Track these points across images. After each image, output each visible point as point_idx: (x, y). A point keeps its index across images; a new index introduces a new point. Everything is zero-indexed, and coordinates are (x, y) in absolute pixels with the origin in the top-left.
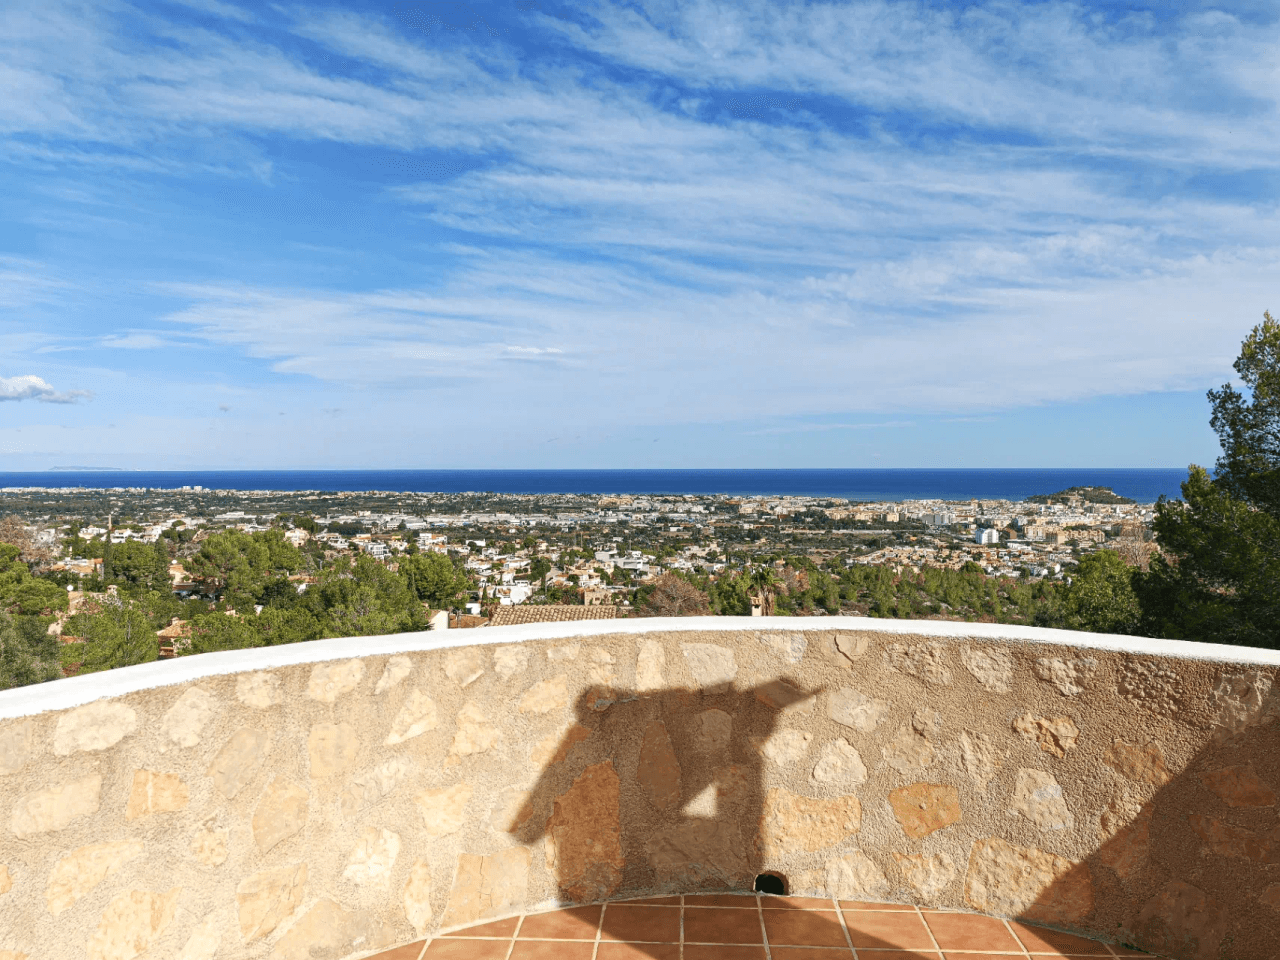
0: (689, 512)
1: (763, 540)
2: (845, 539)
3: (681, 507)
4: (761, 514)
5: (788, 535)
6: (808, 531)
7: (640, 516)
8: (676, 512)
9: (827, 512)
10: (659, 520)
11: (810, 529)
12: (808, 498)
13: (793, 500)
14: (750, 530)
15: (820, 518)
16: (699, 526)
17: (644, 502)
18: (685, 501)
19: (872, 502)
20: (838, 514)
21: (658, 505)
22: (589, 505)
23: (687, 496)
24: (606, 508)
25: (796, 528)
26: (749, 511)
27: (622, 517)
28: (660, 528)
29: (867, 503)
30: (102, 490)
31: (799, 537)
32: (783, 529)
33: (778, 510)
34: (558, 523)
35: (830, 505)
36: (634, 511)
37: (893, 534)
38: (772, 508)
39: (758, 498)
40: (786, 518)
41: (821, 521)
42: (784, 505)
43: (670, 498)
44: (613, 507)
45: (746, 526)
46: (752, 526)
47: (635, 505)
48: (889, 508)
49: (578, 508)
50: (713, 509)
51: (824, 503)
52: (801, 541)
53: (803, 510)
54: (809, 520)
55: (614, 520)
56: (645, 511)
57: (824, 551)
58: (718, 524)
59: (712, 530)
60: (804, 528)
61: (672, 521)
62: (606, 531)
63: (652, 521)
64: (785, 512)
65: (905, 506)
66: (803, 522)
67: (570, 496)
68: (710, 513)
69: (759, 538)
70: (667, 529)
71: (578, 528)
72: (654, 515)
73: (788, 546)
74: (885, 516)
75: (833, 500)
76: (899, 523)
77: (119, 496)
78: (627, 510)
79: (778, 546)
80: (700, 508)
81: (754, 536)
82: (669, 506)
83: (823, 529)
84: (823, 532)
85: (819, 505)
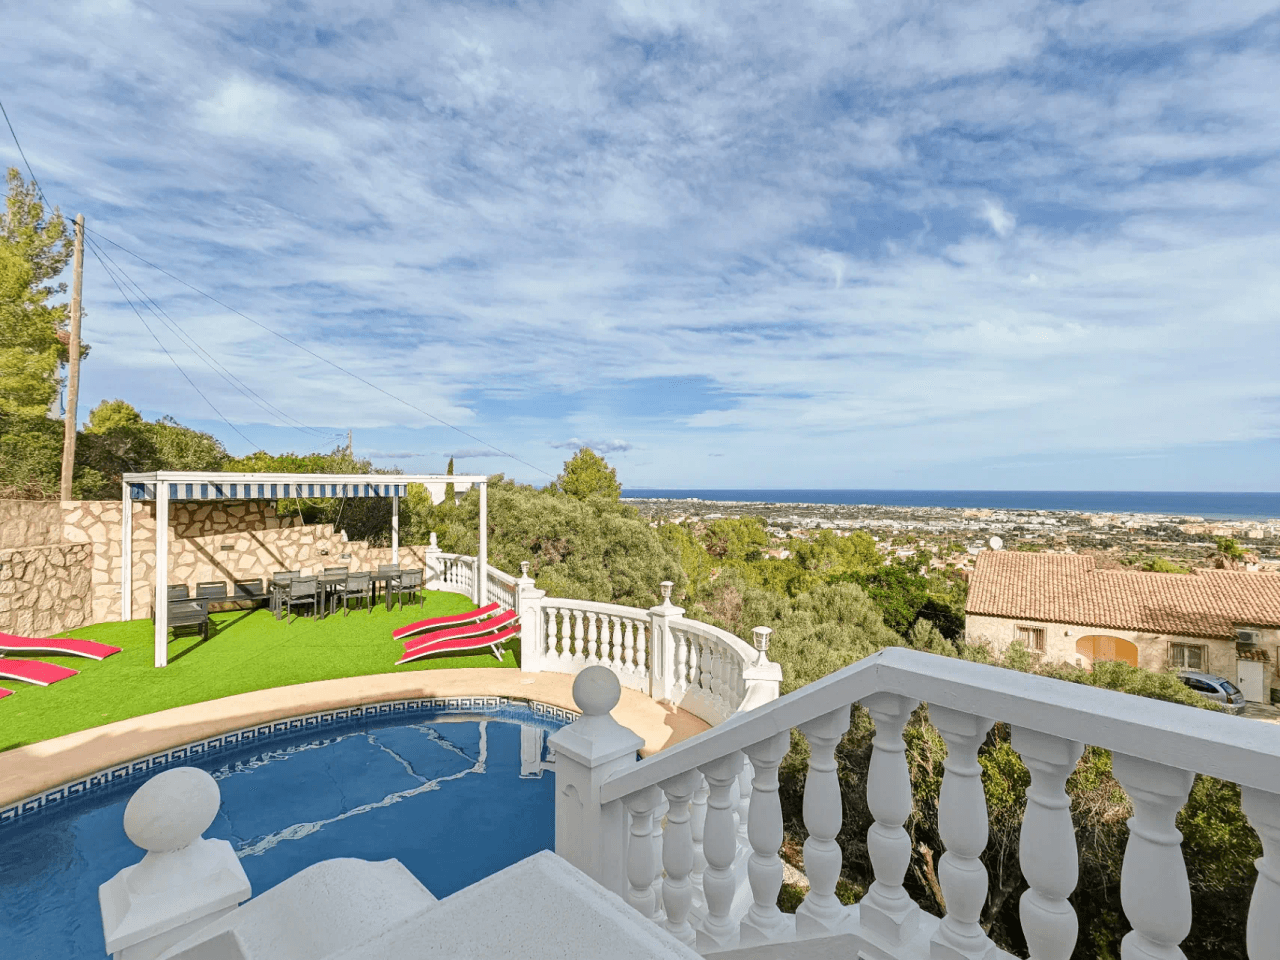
0: (1042, 523)
1: (1115, 548)
2: (1201, 551)
3: (1035, 520)
4: (1112, 527)
5: (1141, 545)
6: (1161, 543)
7: (999, 525)
8: (1030, 523)
9: (1182, 528)
10: (1015, 529)
11: (1163, 541)
12: (1159, 516)
13: (1144, 516)
14: (1101, 540)
15: (1173, 532)
16: (1052, 535)
17: (1002, 515)
18: (1038, 515)
19: (1230, 521)
20: (1193, 531)
21: (1014, 518)
22: (955, 516)
23: (1040, 512)
24: (969, 519)
25: (1149, 540)
26: (1101, 524)
27: (983, 525)
28: (1017, 535)
29: (1225, 521)
30: (646, 500)
31: (1152, 547)
32: (1135, 540)
33: (1129, 525)
34: (930, 528)
35: (1182, 522)
36: (993, 522)
37: (1257, 549)
38: (1123, 523)
39: (1109, 514)
40: (1137, 531)
41: (1175, 535)
42: (1136, 520)
43: (1024, 513)
44: (977, 519)
45: (1098, 537)
46: (1104, 537)
47: (994, 518)
48: (1251, 526)
49: (946, 518)
50: (1065, 522)
51: (1178, 520)
52: (1154, 551)
53: (1155, 525)
54: (1162, 533)
55: (977, 528)
56: (1002, 522)
57: (1182, 559)
58: (1071, 534)
59: (1065, 538)
60: (1157, 540)
61: (1028, 530)
62: (970, 535)
63: (1009, 529)
64: (1137, 526)
65: (1270, 524)
66: (1156, 535)
67: (939, 509)
68: (1063, 525)
69: (1111, 546)
70: (1022, 536)
71: (946, 532)
72: (1011, 526)
73: (1141, 554)
74: (1246, 534)
75: (1187, 518)
76: (1263, 539)
77: (655, 503)
78: (987, 521)
79: (1131, 553)
80: (1053, 521)
81: (1105, 545)
82: (1025, 519)
83: (1178, 541)
84: (1178, 544)
85: (1171, 522)
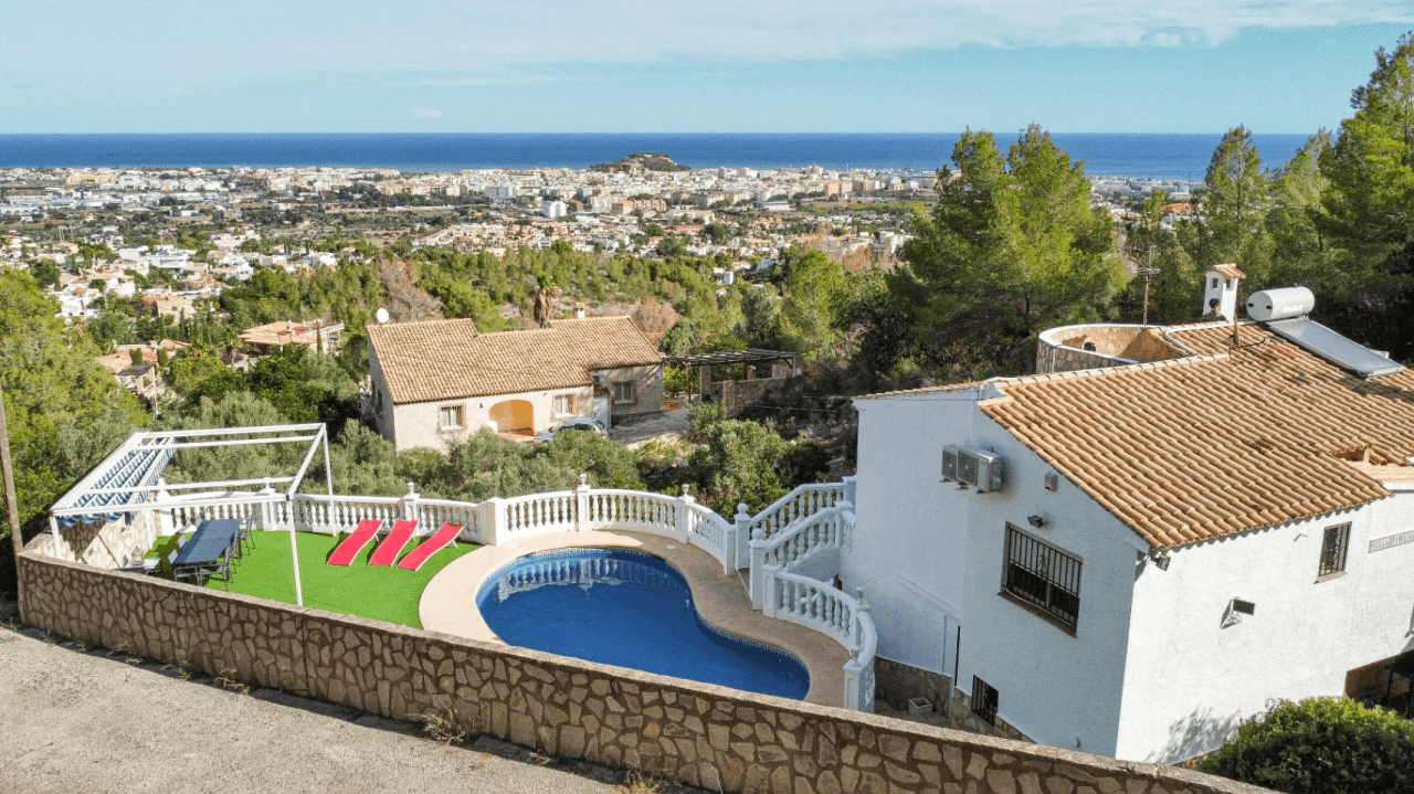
0: (201, 190)
1: (307, 223)
2: (403, 217)
3: (190, 185)
4: (298, 190)
5: (336, 216)
6: (358, 210)
7: (135, 197)
8: (184, 190)
9: (379, 186)
10: (163, 202)
11: (360, 207)
12: (352, 170)
13: (333, 172)
14: (287, 211)
15: (371, 193)
16: (220, 208)
17: (135, 177)
18: (192, 176)
19: (426, 174)
20: (392, 190)
21: (155, 182)
22: (53, 183)
23: (194, 170)
24: (82, 188)
25: (344, 206)
26: (283, 187)
27: (108, 199)
28: (168, 213)
29: (421, 175)
31: (350, 217)
32: (328, 208)
33: (318, 185)
34: (13, 210)
35: (378, 178)
36: (124, 191)
37: (456, 210)
38: (310, 183)
39: (290, 170)
40: (330, 196)
41: (373, 198)
42: (327, 178)
43: (171, 173)
44: (96, 189)
45: (283, 207)
46: (290, 206)
47: (123, 184)
48: (447, 180)
49: (39, 189)
50: (233, 186)
51: (372, 176)
52: (352, 222)
53: (349, 184)
54: (357, 196)
55: (99, 204)
56: (139, 190)
57: (384, 232)
58: (246, 206)
59: (237, 214)
60: (353, 207)
61: (183, 203)
62: (90, 218)
63: (154, 203)
64: (328, 188)
65: (464, 177)
66: (351, 199)
67: (20, 172)
68: (232, 191)
69: (301, 220)
70: (177, 213)
71: (46, 215)
72: (155, 197)
73: (339, 229)
74: (444, 192)
75: (382, 172)
76: (460, 197)
78: (112, 189)
79: (328, 229)
80: (217, 185)
81: (294, 218)
82: (173, 184)
83: (376, 206)
84: (376, 210)
85: (366, 179)
